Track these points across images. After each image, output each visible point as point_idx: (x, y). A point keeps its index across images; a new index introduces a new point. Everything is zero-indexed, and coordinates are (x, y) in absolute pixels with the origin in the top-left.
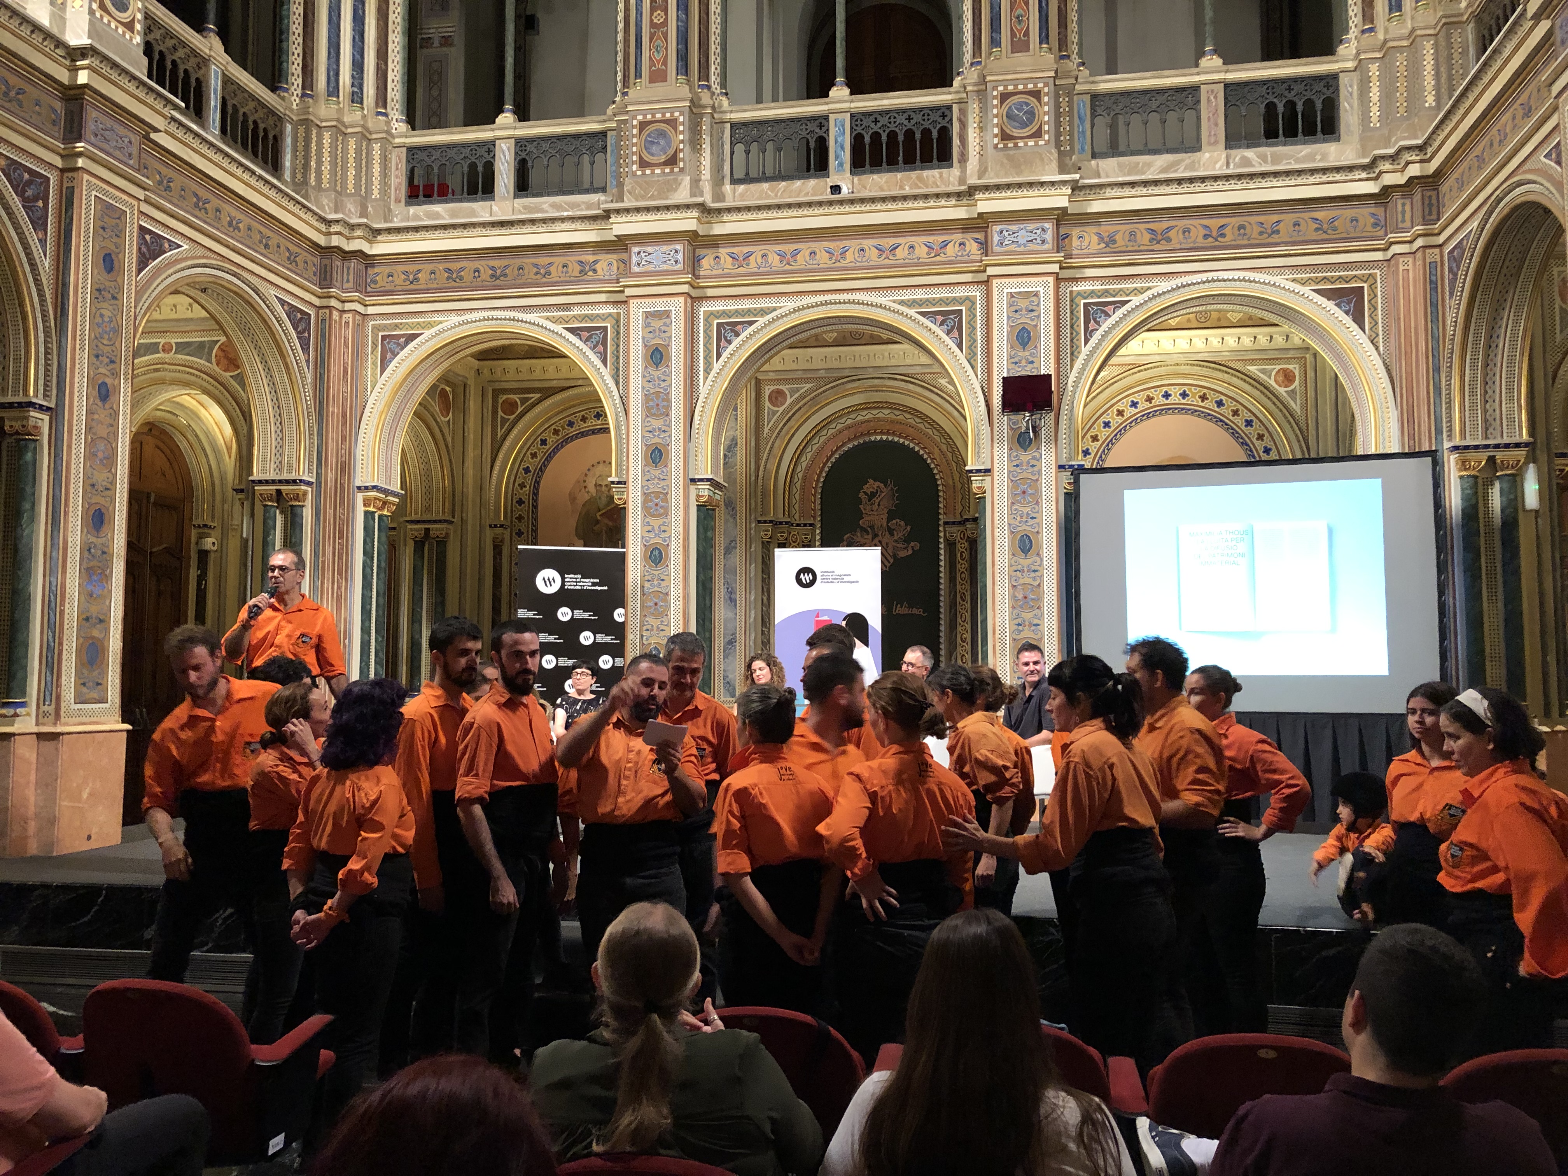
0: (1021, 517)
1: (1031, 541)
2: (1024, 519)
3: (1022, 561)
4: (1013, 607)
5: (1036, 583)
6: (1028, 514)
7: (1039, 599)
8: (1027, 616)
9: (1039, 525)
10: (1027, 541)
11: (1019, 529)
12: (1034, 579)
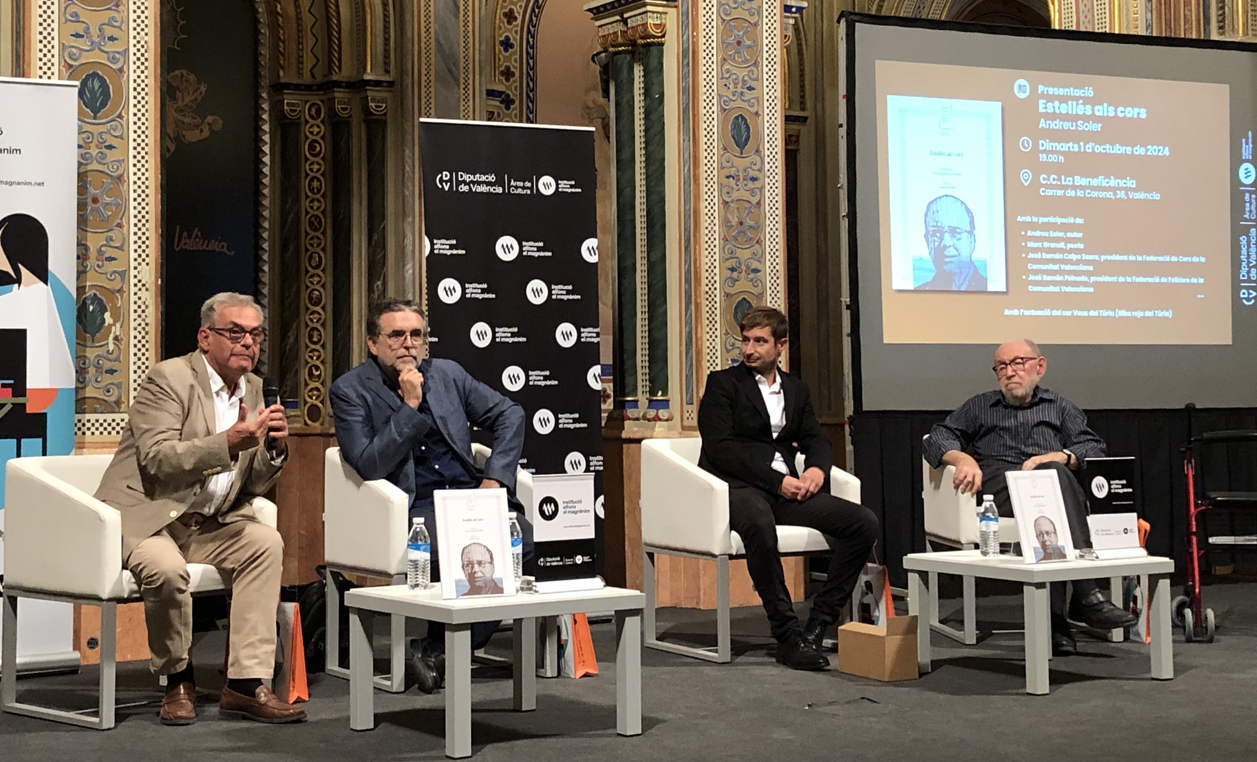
0: (736, 84)
1: (748, 127)
2: (739, 90)
3: (737, 161)
4: (726, 240)
5: (754, 200)
6: (744, 81)
7: (758, 228)
8: (744, 254)
9: (759, 100)
10: (743, 127)
11: (732, 105)
12: (752, 192)
